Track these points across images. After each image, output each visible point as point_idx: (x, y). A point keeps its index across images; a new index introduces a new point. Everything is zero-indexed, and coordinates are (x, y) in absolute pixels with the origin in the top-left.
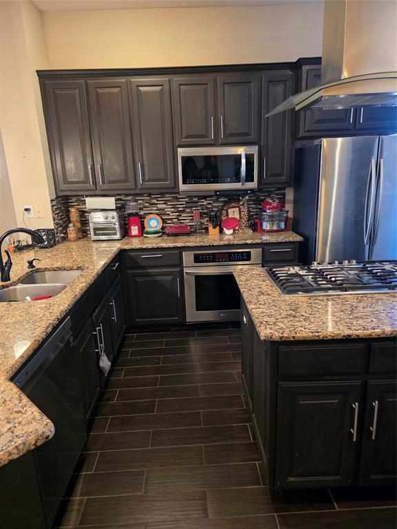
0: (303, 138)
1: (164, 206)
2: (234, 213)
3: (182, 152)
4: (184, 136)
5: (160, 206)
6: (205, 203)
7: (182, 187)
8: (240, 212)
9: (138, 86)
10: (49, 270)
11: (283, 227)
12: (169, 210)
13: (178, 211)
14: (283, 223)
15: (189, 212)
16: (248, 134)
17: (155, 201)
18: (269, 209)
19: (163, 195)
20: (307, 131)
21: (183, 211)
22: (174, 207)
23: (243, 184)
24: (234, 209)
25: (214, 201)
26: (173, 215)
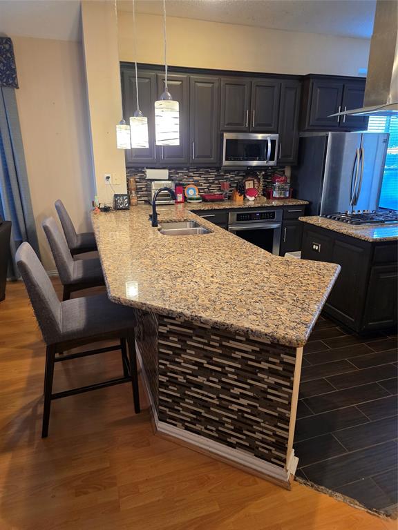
0: (308, 130)
1: (199, 178)
2: (249, 185)
3: (227, 136)
4: (226, 123)
5: (195, 178)
6: (229, 176)
7: (225, 163)
8: (254, 184)
9: (196, 82)
10: (164, 222)
11: (288, 196)
12: (202, 181)
13: (209, 183)
14: (288, 193)
15: (217, 184)
16: (270, 125)
17: (191, 174)
18: (278, 181)
19: (198, 169)
20: (311, 126)
21: (213, 183)
22: (206, 179)
23: (267, 162)
24: (249, 182)
25: (236, 176)
26: (205, 186)
